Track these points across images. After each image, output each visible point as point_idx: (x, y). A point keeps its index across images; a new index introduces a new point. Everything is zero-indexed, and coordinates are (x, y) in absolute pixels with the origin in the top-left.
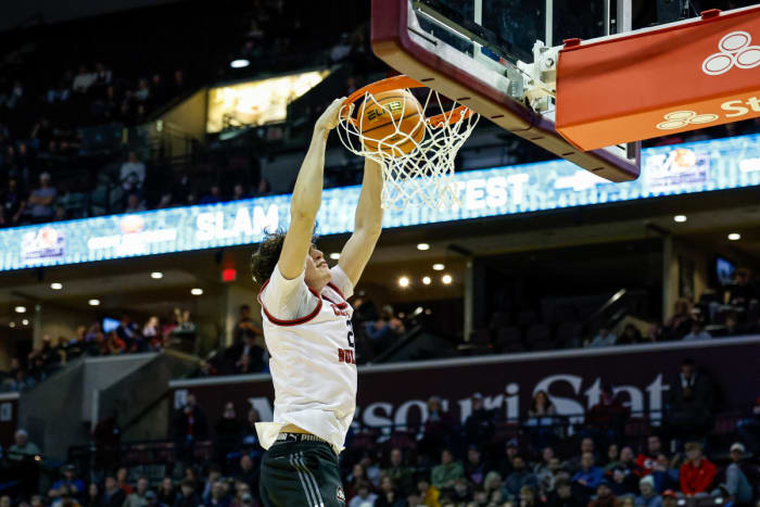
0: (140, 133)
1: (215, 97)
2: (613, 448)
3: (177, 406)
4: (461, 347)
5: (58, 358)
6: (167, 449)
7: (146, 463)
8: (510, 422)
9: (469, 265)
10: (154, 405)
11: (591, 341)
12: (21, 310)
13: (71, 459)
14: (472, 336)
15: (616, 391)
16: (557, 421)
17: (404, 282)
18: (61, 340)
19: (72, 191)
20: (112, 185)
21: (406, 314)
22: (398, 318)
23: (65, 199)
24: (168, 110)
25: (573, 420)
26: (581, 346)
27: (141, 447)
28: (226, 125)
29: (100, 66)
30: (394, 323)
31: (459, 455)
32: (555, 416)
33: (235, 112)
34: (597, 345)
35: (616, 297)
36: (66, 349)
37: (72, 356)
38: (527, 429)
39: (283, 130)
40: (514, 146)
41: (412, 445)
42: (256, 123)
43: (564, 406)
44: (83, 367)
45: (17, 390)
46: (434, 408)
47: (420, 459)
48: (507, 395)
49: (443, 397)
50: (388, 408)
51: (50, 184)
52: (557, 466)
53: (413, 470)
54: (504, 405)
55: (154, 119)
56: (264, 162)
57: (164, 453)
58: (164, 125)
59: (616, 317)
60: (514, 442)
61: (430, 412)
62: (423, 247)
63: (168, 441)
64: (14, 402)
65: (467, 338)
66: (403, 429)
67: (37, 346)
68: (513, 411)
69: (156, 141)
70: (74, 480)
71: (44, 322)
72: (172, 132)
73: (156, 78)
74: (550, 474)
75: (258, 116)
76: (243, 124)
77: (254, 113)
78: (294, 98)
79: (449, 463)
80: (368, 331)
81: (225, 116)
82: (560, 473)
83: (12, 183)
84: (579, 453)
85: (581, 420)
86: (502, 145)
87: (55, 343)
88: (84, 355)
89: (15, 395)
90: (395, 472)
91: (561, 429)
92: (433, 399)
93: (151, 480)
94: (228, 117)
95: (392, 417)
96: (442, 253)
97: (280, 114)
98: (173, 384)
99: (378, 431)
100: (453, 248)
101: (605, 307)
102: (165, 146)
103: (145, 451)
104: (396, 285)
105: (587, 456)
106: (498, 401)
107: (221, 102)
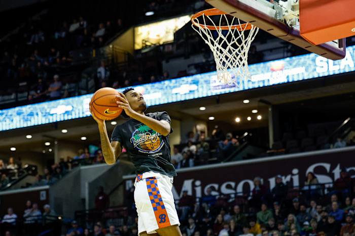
0: (102, 52)
1: (138, 31)
2: (348, 199)
3: (127, 188)
4: (268, 152)
5: (67, 167)
6: (123, 210)
7: (113, 218)
8: (295, 188)
9: (270, 109)
10: (117, 188)
11: (333, 145)
12: (48, 144)
13: (76, 218)
14: (273, 145)
15: (348, 170)
16: (319, 186)
17: (238, 120)
18: (68, 158)
19: (69, 83)
20: (89, 79)
21: (239, 136)
22: (235, 138)
23: (67, 87)
24: (115, 39)
25: (327, 186)
26: (329, 148)
27: (111, 210)
28: (144, 45)
29: (81, 18)
30: (234, 141)
31: (270, 206)
32: (318, 184)
33: (148, 38)
34: (337, 147)
35: (346, 122)
36: (71, 162)
37: (74, 166)
38: (304, 192)
39: (173, 46)
40: (289, 48)
41: (246, 203)
42: (159, 43)
43: (322, 179)
44: (80, 171)
45: (48, 184)
46: (257, 183)
47: (250, 209)
48: (293, 175)
49: (261, 177)
50: (233, 184)
51: (59, 80)
52: (320, 210)
53: (247, 215)
54: (292, 179)
55: (108, 44)
56: (164, 63)
57: (122, 213)
58: (113, 47)
59: (346, 132)
60: (297, 199)
61: (255, 185)
62: (246, 101)
63: (124, 206)
64: (47, 190)
65: (271, 147)
66: (241, 194)
67: (57, 161)
68: (296, 183)
69: (110, 55)
70: (78, 228)
71: (60, 149)
72: (118, 51)
73: (108, 23)
74: (317, 214)
75: (160, 40)
76: (152, 44)
77: (158, 38)
78: (177, 29)
79: (265, 210)
80: (221, 146)
81: (143, 40)
82: (323, 212)
83: (40, 81)
84: (330, 203)
85: (331, 185)
86: (284, 47)
87: (66, 160)
88: (80, 164)
89: (47, 187)
90: (237, 217)
91: (321, 191)
92: (256, 179)
93: (116, 227)
94: (144, 41)
95: (235, 189)
96: (256, 104)
97: (171, 38)
98: (125, 177)
99: (228, 196)
100: (261, 101)
101: (341, 127)
102: (114, 57)
103: (113, 211)
104: (234, 121)
105: (334, 203)
106: (288, 178)
107: (141, 34)
